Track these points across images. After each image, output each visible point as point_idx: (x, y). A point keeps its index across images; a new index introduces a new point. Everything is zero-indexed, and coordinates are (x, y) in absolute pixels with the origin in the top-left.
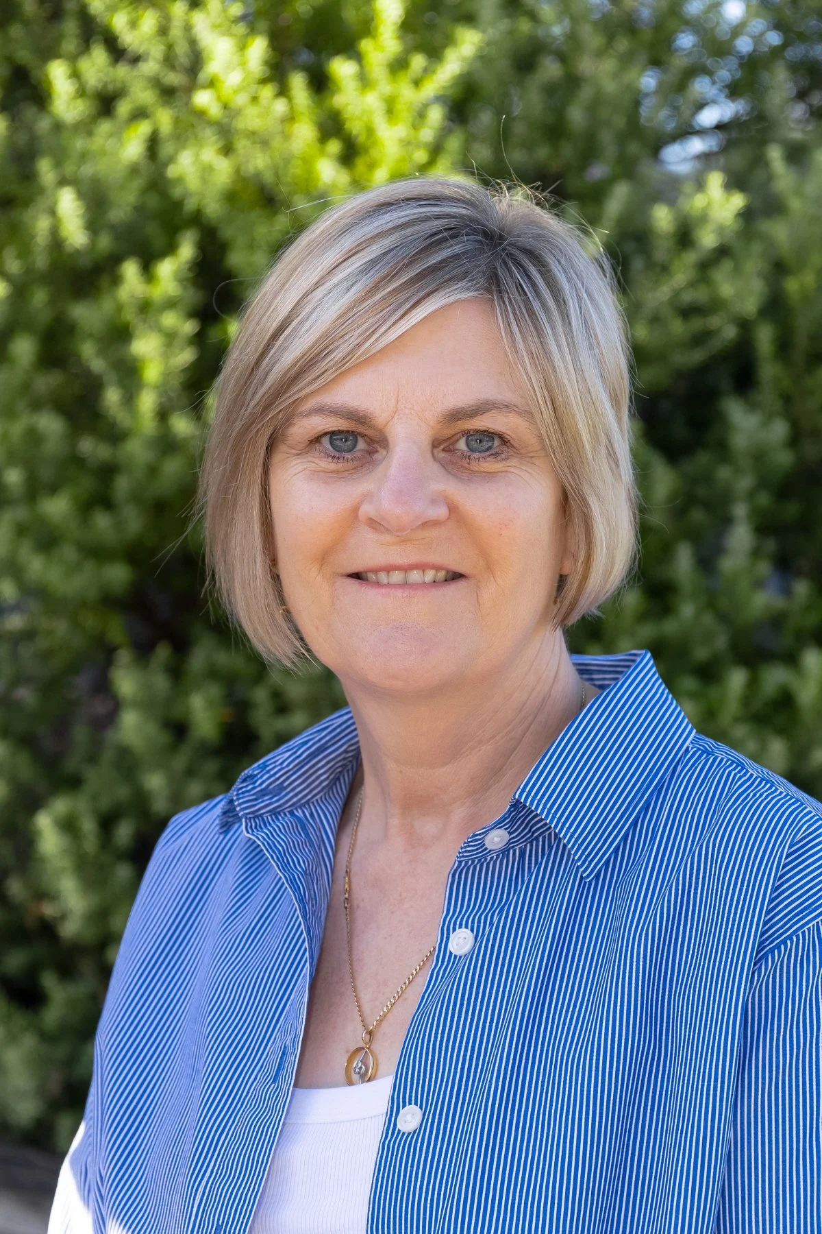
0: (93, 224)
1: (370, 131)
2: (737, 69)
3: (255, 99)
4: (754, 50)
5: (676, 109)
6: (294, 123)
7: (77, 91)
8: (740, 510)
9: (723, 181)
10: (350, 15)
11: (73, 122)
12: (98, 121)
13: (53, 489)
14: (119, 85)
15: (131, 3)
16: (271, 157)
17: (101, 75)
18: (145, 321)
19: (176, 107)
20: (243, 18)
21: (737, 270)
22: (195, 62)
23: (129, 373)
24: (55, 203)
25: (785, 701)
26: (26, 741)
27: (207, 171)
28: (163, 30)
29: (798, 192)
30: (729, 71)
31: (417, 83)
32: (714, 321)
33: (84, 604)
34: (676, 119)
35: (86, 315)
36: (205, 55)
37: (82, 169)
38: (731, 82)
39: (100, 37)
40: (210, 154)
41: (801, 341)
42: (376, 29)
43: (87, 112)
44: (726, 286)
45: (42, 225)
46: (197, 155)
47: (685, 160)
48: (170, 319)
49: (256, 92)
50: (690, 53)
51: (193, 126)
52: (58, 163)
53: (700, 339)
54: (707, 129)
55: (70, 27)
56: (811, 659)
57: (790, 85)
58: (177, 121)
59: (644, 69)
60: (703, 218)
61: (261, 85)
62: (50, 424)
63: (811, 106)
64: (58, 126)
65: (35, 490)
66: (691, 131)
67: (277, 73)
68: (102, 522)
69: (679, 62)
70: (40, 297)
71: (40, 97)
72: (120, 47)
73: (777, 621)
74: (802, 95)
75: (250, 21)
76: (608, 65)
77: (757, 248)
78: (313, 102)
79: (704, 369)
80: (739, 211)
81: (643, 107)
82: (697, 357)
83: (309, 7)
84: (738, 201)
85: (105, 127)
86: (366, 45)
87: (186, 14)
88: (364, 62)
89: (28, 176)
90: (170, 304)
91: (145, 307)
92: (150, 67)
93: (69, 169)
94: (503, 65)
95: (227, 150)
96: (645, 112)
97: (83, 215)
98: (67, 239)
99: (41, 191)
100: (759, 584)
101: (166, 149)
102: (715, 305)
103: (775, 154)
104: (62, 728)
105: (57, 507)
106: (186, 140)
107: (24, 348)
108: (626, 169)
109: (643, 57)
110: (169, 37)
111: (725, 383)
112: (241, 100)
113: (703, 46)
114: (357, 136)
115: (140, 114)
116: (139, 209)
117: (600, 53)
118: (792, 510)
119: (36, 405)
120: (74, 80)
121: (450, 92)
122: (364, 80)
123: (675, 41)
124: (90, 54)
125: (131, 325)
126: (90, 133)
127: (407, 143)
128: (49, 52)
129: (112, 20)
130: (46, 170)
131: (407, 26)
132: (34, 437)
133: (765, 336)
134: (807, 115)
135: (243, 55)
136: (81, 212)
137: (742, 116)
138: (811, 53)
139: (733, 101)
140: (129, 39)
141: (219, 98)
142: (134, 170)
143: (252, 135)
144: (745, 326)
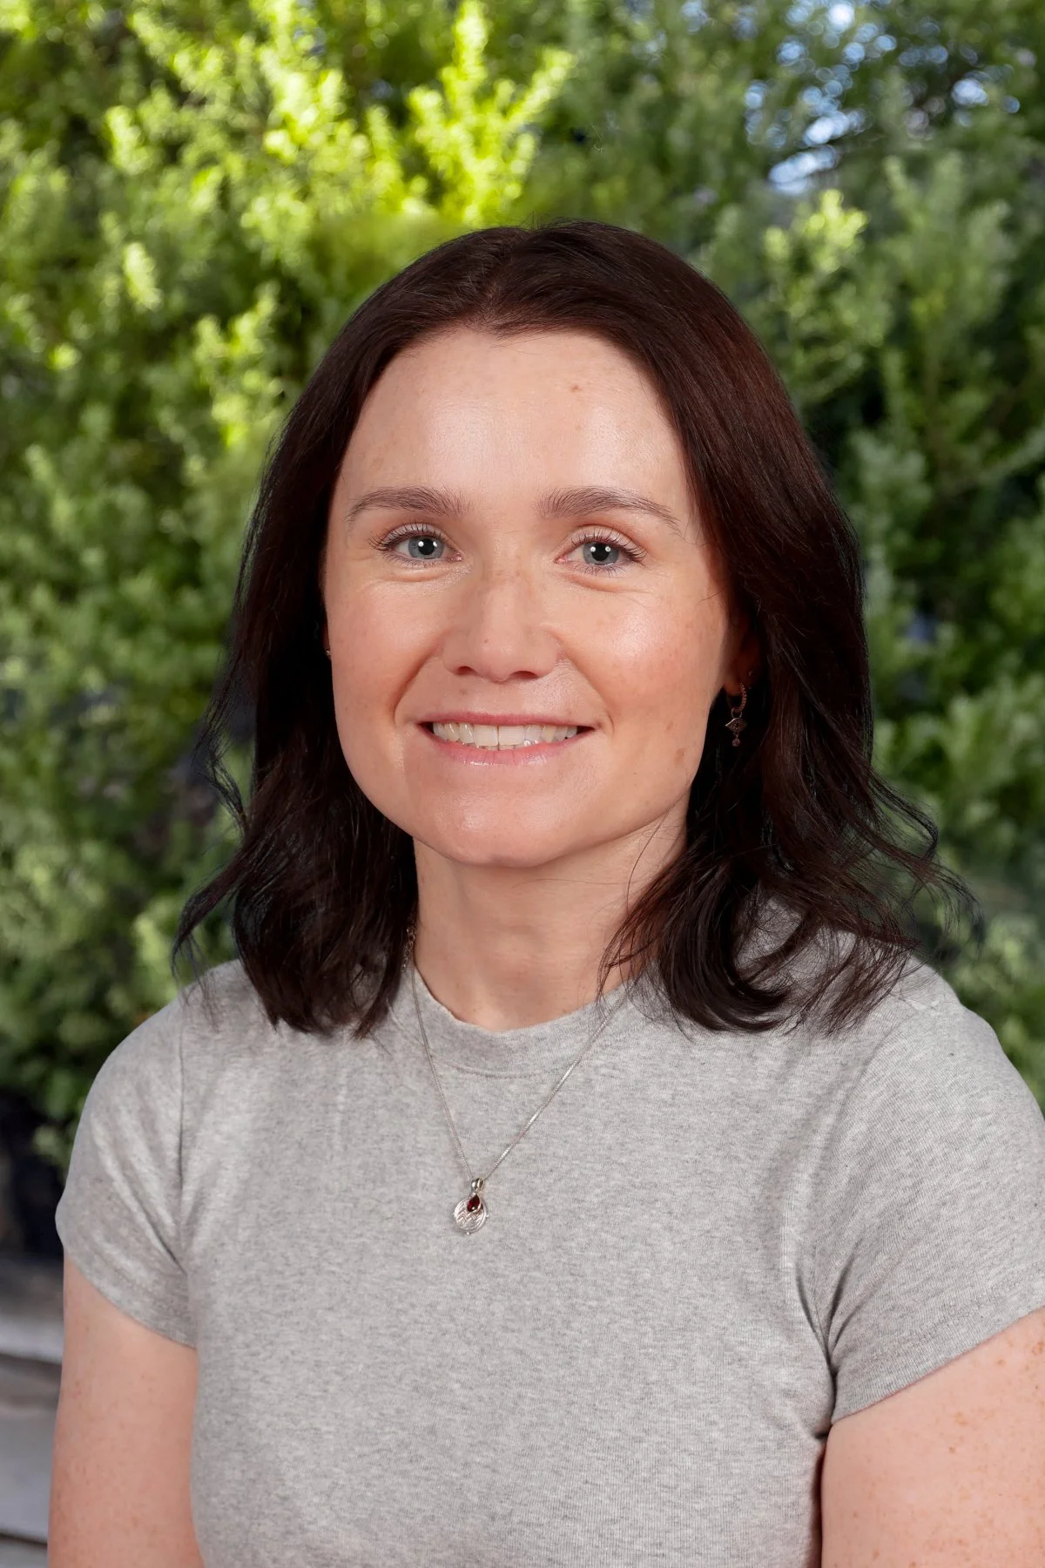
0: (165, 282)
1: (457, 165)
2: (848, 79)
3: (331, 138)
4: (866, 58)
5: (785, 125)
6: (375, 162)
7: (140, 140)
8: (877, 553)
9: (840, 199)
10: (429, 42)
11: (137, 173)
12: (165, 170)
13: (136, 569)
14: (184, 131)
15: (193, 42)
16: (352, 200)
17: (165, 121)
18: (225, 383)
19: (246, 151)
20: (315, 51)
21: (860, 294)
22: (265, 102)
23: (211, 439)
24: (122, 262)
25: (936, 755)
26: (121, 842)
27: (283, 218)
28: (229, 69)
29: (921, 207)
30: (841, 81)
31: (505, 112)
32: (838, 351)
33: (176, 691)
34: (785, 136)
35: (162, 379)
36: (275, 93)
37: (149, 223)
38: (843, 93)
39: (161, 80)
40: (286, 199)
41: (933, 368)
42: (458, 55)
43: (152, 161)
44: (848, 312)
45: (110, 285)
46: (272, 202)
47: (797, 179)
48: (252, 380)
49: (333, 130)
50: (797, 64)
51: (266, 170)
52: (124, 217)
53: (824, 371)
54: (820, 145)
55: (129, 71)
56: (964, 710)
57: (907, 92)
58: (248, 167)
59: (748, 85)
60: (821, 241)
61: (337, 123)
62: (130, 499)
63: (930, 114)
64: (121, 179)
65: (116, 571)
66: (803, 148)
67: (353, 109)
68: (191, 600)
69: (785, 75)
70: (111, 364)
71: (100, 148)
72: (184, 89)
73: (922, 670)
74: (919, 103)
75: (322, 54)
76: (710, 81)
77: (879, 270)
78: (395, 138)
79: (829, 403)
80: (858, 231)
81: (749, 125)
82: (822, 390)
83: (384, 36)
84: (857, 220)
85: (171, 176)
86: (447, 74)
87: (253, 50)
88: (447, 91)
89: (91, 233)
90: (252, 363)
91: (225, 368)
92: (217, 110)
93: (135, 224)
94: (596, 88)
95: (305, 194)
96: (751, 130)
97: (153, 274)
98: (136, 299)
99: (107, 249)
100: (900, 631)
101: (239, 197)
102: (838, 334)
103: (894, 168)
104: (159, 827)
105: (142, 588)
106: (260, 186)
107: (97, 419)
108: (735, 193)
109: (746, 72)
110: (237, 77)
111: (854, 418)
112: (316, 140)
113: (810, 56)
114: (443, 172)
115: (208, 161)
116: (213, 263)
117: (701, 69)
118: (932, 550)
119: (113, 480)
120: (137, 128)
121: (541, 119)
122: (448, 112)
123: (780, 51)
124: (151, 99)
125: (210, 390)
126: (156, 184)
127: (497, 177)
128: (107, 99)
129: (173, 60)
130: (110, 225)
131: (491, 51)
132: (112, 514)
133: (893, 365)
134: (927, 124)
135: (316, 92)
136: (150, 269)
137: (856, 129)
138: (928, 58)
139: (846, 113)
140: (193, 80)
141: (293, 139)
142: (205, 221)
143: (330, 176)
144: (872, 354)
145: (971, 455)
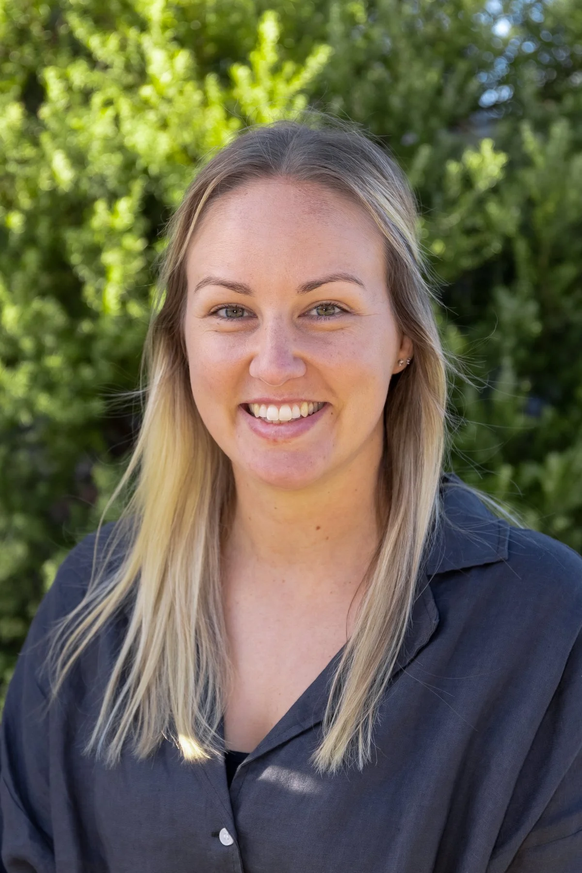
1: (259, 114)
3: (181, 92)
6: (208, 107)
7: (65, 88)
8: (507, 362)
9: (493, 145)
13: (52, 352)
14: (94, 84)
15: (102, 31)
17: (83, 78)
18: (111, 242)
19: (131, 97)
24: (51, 162)
25: (536, 488)
28: (123, 46)
29: (542, 152)
31: (288, 81)
32: (486, 238)
35: (73, 238)
37: (69, 140)
39: (82, 54)
41: (546, 249)
48: (129, 241)
49: (182, 87)
51: (142, 111)
52: (54, 138)
53: (477, 250)
56: (555, 462)
58: (133, 107)
60: (480, 169)
61: (185, 82)
62: (50, 308)
65: (40, 351)
67: (198, 74)
68: (87, 373)
70: (43, 225)
72: (95, 58)
73: (530, 436)
75: (180, 41)
77: (515, 190)
78: (222, 94)
80: (502, 166)
83: (217, 31)
84: (502, 159)
86: (254, 56)
87: (138, 36)
88: (254, 68)
90: (129, 230)
91: (111, 233)
92: (115, 73)
93: (61, 140)
94: (347, 70)
95: (164, 127)
98: (59, 185)
100: (518, 411)
101: (125, 128)
102: (489, 227)
103: (526, 127)
105: (55, 362)
106: (138, 120)
107: (32, 258)
108: (429, 137)
110: (127, 52)
111: (497, 278)
112: (171, 92)
114: (250, 116)
115: (109, 103)
118: (541, 361)
120: (63, 80)
121: (310, 87)
122: (254, 79)
125: (101, 244)
128: (48, 62)
129: (89, 41)
130: (46, 140)
132: (40, 318)
133: (521, 248)
135: (172, 63)
136: (69, 167)
138: (556, 57)
140: (101, 53)
141: (157, 90)
142: (105, 139)
143: (180, 115)
144: (508, 241)
145: (568, 303)
